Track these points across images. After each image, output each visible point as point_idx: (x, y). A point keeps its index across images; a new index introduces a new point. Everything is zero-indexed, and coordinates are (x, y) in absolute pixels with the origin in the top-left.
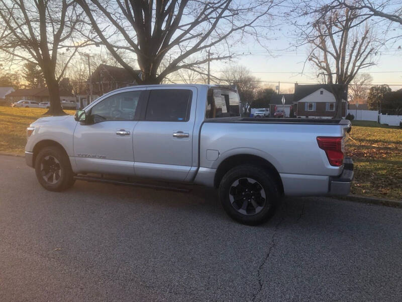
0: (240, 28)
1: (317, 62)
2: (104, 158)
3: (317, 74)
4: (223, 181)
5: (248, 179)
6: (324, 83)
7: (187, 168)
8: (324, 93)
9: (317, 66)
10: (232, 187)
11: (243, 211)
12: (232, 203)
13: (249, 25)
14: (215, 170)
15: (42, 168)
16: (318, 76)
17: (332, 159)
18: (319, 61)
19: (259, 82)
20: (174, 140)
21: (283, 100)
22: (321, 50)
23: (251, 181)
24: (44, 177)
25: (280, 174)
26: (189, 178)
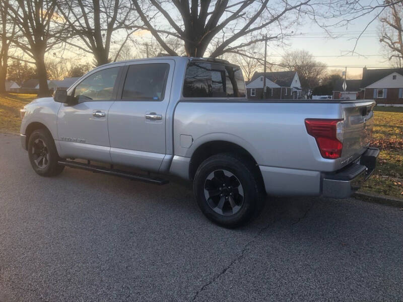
0: (295, 7)
1: (390, 44)
2: (84, 142)
3: (390, 56)
4: (198, 172)
5: (224, 171)
6: (399, 66)
7: (161, 156)
8: (397, 78)
9: (389, 48)
10: (208, 180)
11: (218, 210)
12: (207, 200)
13: (305, 3)
14: (189, 160)
15: (33, 152)
16: (390, 59)
17: (325, 149)
18: (392, 42)
19: (324, 67)
20: (148, 122)
21: (345, 86)
22: (394, 29)
23: (228, 174)
24: (35, 161)
25: (261, 167)
26: (163, 167)
